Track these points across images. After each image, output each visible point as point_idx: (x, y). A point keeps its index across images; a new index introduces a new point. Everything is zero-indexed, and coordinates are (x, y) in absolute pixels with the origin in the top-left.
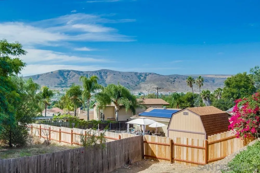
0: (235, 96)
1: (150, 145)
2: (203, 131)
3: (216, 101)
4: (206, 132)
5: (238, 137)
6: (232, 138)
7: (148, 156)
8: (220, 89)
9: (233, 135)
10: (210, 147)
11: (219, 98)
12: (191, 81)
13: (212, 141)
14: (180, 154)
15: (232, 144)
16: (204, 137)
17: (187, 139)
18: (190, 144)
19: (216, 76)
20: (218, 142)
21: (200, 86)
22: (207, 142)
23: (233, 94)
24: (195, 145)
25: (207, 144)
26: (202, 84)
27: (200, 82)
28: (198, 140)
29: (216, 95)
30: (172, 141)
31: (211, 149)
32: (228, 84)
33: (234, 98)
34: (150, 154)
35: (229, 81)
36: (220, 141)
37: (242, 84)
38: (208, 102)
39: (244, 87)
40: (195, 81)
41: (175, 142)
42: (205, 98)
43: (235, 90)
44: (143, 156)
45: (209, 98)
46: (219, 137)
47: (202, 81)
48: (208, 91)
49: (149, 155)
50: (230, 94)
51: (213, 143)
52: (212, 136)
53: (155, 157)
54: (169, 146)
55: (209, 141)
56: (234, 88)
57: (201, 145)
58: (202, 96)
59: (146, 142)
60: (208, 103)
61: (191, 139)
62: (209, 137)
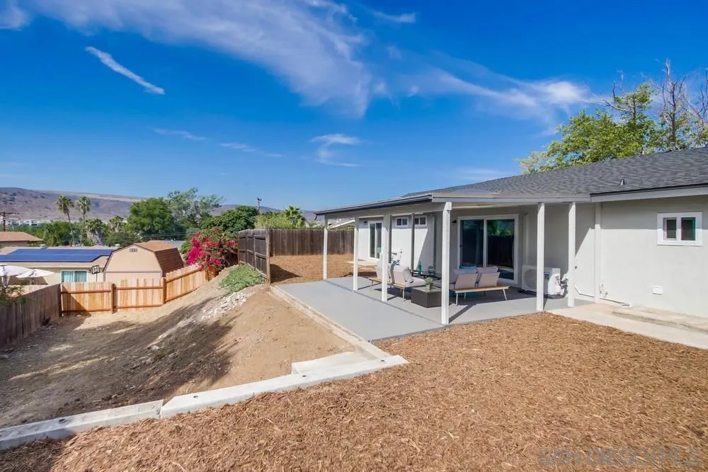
0: (145, 228)
1: (73, 295)
2: (159, 269)
3: (114, 236)
4: (162, 269)
5: (201, 270)
6: (195, 272)
7: (68, 312)
8: (120, 218)
9: (197, 269)
10: (168, 285)
11: (117, 231)
12: (66, 204)
13: (171, 278)
14: (127, 299)
15: (194, 278)
16: (160, 275)
17: (138, 280)
18: (141, 285)
19: (101, 196)
20: (178, 278)
21: (84, 213)
22: (165, 280)
23: (143, 225)
24: (150, 285)
25: (165, 282)
26: (88, 209)
27: (85, 205)
28: (153, 280)
29: (112, 227)
30: (113, 285)
31: (170, 287)
32: (135, 212)
33: (144, 231)
34: (73, 307)
35: (137, 208)
36: (181, 277)
37: (156, 212)
38: (97, 237)
39: (158, 216)
40: (75, 204)
41: (118, 286)
42: (93, 231)
43: (147, 221)
44: (61, 313)
45: (99, 230)
46: (179, 272)
47: (87, 204)
48: (98, 220)
49: (72, 309)
50: (139, 225)
51: (171, 281)
52: (171, 272)
53: (85, 311)
54: (109, 292)
55: (168, 278)
56: (144, 217)
57: (157, 285)
58: (87, 227)
59: (65, 292)
60: (98, 239)
61: (143, 280)
62: (167, 274)
